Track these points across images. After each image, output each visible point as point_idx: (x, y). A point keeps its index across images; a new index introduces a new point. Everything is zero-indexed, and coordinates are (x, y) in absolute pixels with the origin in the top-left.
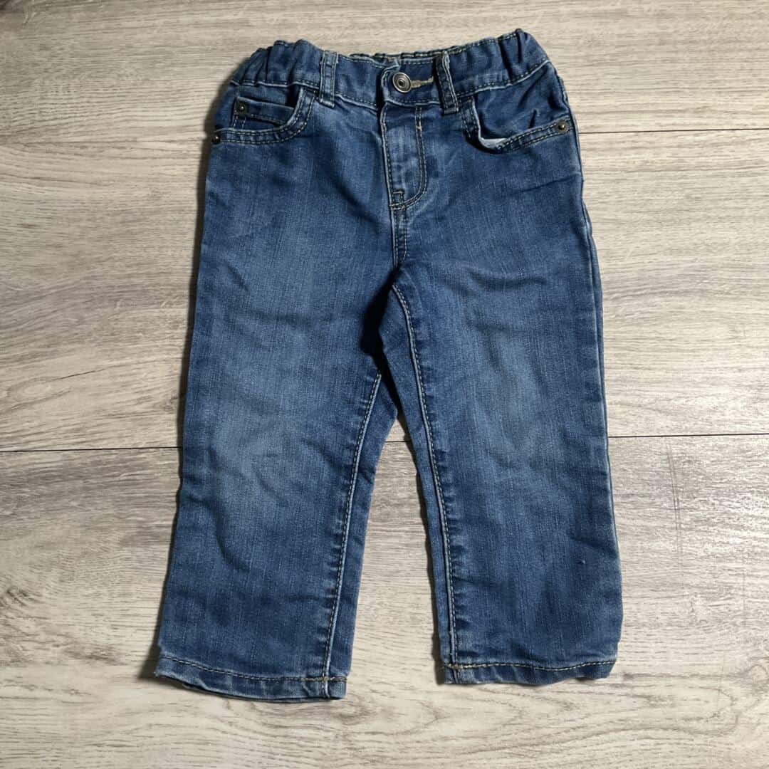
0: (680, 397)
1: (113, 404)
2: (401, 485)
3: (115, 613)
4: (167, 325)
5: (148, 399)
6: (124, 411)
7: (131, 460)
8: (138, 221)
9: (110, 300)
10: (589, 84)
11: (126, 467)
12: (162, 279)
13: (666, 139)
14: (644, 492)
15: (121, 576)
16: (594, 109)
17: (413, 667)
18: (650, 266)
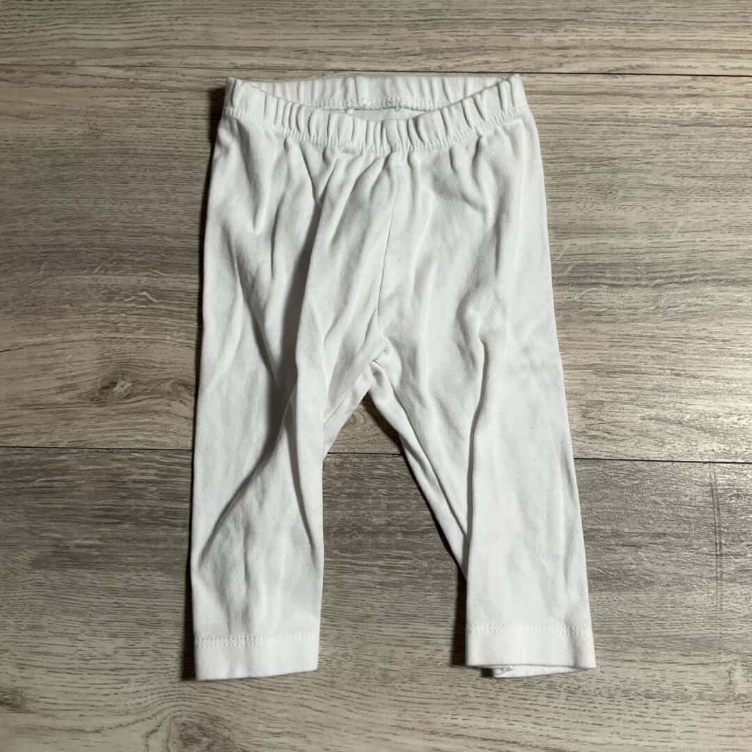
0: (731, 414)
1: (30, 392)
2: (377, 508)
3: (21, 649)
4: (101, 296)
5: (72, 387)
6: (43, 401)
7: (50, 462)
8: (71, 164)
9: (33, 262)
10: (637, 13)
11: (42, 470)
12: (97, 239)
13: (730, 86)
14: (679, 531)
15: (32, 605)
16: (643, 45)
17: (381, 735)
18: (703, 247)
